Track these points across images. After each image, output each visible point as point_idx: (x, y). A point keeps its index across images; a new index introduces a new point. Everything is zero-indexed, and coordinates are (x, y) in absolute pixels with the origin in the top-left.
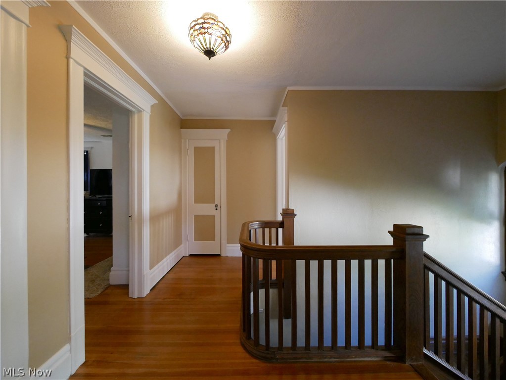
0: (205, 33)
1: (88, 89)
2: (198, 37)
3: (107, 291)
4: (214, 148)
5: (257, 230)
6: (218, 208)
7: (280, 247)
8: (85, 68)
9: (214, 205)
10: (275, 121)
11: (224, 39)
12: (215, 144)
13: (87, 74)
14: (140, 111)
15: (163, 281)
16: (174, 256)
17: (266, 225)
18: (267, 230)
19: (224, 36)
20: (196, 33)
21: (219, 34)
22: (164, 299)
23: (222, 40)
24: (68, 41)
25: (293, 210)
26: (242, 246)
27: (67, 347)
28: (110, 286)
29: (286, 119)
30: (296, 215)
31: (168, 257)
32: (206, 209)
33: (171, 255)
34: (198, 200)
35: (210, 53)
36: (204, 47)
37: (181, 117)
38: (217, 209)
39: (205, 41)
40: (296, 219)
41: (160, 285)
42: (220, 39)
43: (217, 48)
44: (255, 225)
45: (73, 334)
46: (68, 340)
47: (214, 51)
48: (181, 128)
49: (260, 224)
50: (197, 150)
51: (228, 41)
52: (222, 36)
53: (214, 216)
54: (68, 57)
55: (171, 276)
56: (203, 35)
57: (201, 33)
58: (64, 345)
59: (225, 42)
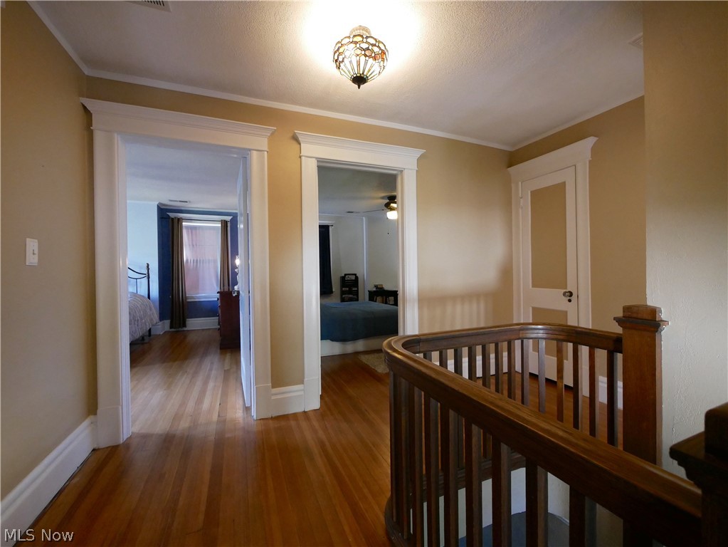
4: (564, 184)
6: (574, 298)
8: (316, 158)
9: (564, 291)
12: (568, 176)
13: (322, 161)
14: (401, 171)
27: (301, 387)
32: (552, 299)
35: (359, 80)
38: (570, 301)
45: (305, 379)
48: (510, 165)
50: (536, 195)
53: (565, 313)
54: (300, 157)
59: (363, 52)
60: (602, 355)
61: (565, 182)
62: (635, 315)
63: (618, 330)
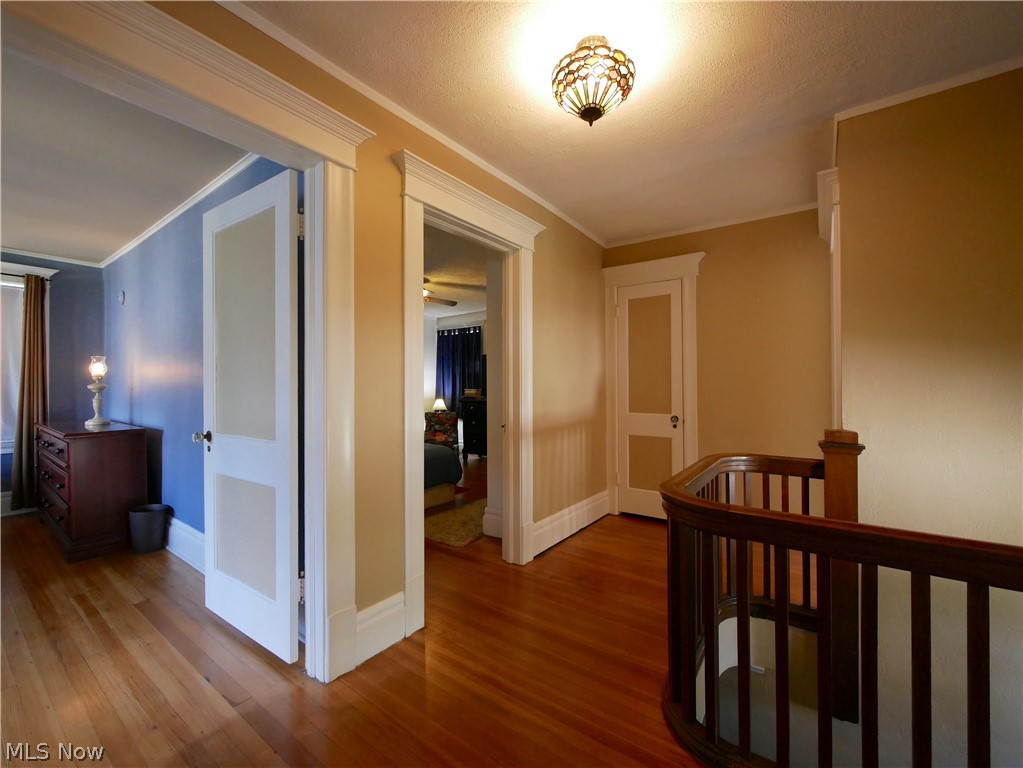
0: (574, 81)
1: (429, 231)
2: (565, 93)
3: (477, 543)
4: (668, 297)
5: (748, 475)
6: (679, 424)
7: (735, 507)
8: (425, 204)
9: (670, 416)
10: (815, 212)
11: (614, 75)
12: (671, 289)
13: (429, 211)
14: (516, 250)
15: (558, 549)
16: (585, 509)
17: (768, 466)
18: (775, 480)
19: (613, 69)
20: (561, 87)
21: (600, 70)
22: (551, 577)
23: (610, 78)
24: (402, 172)
25: (855, 435)
26: (665, 497)
27: (400, 596)
28: (482, 536)
29: (837, 198)
30: (863, 448)
31: (573, 507)
32: (654, 425)
33: (579, 504)
34: (638, 404)
35: (591, 113)
36: (577, 107)
37: (602, 244)
38: (675, 426)
39: (577, 94)
40: (862, 459)
41: (551, 553)
42: (605, 79)
43: (602, 99)
44: (740, 464)
45: (407, 580)
46: (400, 586)
47: (598, 107)
48: (603, 267)
49: (754, 461)
50: (635, 305)
51: (624, 76)
52: (607, 72)
53: (669, 441)
54: (402, 196)
55: (574, 542)
56: (573, 86)
57: (568, 85)
58: (397, 592)
59: (619, 79)
60: (795, 483)
61: (669, 296)
62: (837, 440)
63: (819, 455)
